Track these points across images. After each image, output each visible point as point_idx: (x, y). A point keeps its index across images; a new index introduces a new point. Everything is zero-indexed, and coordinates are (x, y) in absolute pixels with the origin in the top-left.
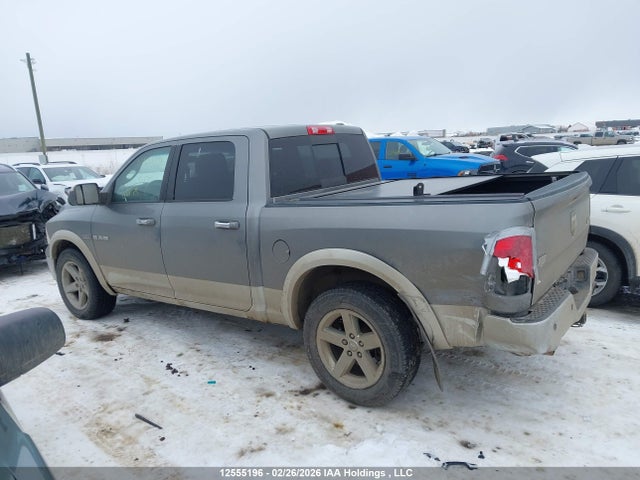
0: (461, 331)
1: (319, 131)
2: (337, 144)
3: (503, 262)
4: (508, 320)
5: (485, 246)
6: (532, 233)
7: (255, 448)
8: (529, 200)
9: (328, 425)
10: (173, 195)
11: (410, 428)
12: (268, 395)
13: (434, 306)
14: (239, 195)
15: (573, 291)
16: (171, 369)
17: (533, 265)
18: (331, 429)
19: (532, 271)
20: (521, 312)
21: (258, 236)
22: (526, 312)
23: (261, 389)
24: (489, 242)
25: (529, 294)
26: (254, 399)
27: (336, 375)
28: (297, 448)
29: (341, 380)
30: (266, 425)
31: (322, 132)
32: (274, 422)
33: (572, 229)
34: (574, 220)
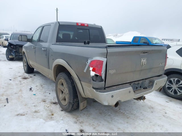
0: (88, 92)
3: (91, 69)
4: (94, 90)
5: (87, 62)
6: (104, 60)
7: (23, 114)
8: (106, 48)
9: (50, 114)
10: (39, 40)
11: (71, 121)
12: (44, 101)
13: (82, 82)
14: (48, 41)
15: (145, 88)
16: (31, 89)
17: (101, 72)
18: (50, 115)
19: (100, 73)
20: (100, 88)
21: (49, 54)
22: (102, 89)
23: (45, 100)
24: (89, 61)
25: (104, 82)
26: (40, 101)
27: (60, 100)
28: (33, 117)
29: (61, 101)
30: (34, 109)
31: (83, 25)
32: (37, 109)
33: (142, 64)
34: (144, 61)
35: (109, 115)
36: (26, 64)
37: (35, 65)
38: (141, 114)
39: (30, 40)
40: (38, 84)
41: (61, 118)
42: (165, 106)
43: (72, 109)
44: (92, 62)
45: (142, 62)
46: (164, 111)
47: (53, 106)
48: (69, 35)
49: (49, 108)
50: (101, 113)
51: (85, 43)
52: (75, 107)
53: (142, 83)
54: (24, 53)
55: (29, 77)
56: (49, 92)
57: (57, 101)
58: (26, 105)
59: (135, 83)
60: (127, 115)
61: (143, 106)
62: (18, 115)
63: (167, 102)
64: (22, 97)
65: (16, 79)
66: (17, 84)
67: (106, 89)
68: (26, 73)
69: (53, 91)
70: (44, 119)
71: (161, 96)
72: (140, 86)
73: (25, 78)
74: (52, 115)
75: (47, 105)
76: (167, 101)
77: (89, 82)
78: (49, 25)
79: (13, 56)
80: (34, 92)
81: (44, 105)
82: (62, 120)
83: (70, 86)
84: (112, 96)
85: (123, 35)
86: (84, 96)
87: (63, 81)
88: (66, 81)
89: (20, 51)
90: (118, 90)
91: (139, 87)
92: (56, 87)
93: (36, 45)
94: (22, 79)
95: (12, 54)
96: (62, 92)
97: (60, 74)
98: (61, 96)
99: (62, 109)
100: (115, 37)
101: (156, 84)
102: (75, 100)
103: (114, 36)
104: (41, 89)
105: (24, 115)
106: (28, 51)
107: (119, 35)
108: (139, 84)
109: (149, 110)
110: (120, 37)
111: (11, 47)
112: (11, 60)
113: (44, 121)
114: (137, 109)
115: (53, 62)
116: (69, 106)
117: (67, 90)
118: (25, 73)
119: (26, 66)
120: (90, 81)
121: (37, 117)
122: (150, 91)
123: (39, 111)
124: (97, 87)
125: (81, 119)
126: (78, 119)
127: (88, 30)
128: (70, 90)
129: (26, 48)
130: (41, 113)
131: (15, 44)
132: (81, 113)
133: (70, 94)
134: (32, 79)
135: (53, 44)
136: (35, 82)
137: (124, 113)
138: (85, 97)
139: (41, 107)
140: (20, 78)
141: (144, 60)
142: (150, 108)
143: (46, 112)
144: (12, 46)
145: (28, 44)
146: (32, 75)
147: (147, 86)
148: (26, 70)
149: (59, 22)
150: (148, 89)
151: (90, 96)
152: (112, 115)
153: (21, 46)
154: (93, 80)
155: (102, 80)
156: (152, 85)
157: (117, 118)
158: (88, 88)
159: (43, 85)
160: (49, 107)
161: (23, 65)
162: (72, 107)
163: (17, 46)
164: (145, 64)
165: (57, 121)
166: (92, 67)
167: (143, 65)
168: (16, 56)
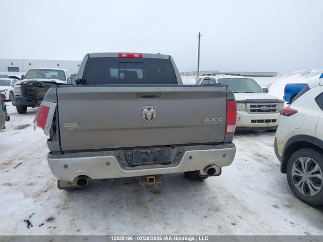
1: (128, 55)
6: (52, 106)
25: (57, 142)
33: (144, 117)
34: (149, 112)
53: (160, 154)
59: (139, 150)
84: (66, 166)
91: (152, 159)
107: (313, 71)
127: (141, 64)
141: (149, 109)
156: (180, 159)
164: (152, 118)
167: (147, 119)
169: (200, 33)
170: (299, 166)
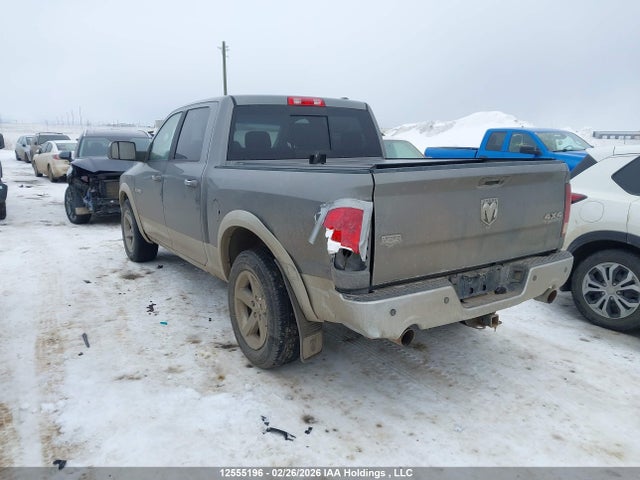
0: (324, 305)
1: (303, 102)
2: (327, 117)
3: (329, 233)
4: (341, 296)
5: (318, 216)
6: (366, 207)
7: (136, 376)
8: (371, 172)
9: (214, 375)
10: (174, 155)
11: (275, 393)
12: (195, 342)
13: (304, 276)
14: (203, 156)
15: (500, 291)
16: (151, 308)
17: (359, 240)
18: (213, 379)
19: (356, 246)
20: (357, 290)
21: (206, 195)
22: (364, 291)
23: (195, 336)
24: (323, 212)
25: (366, 272)
26: (181, 343)
27: (244, 334)
28: (164, 384)
29: (246, 339)
30: (165, 363)
31: (307, 103)
32: (174, 363)
33: (483, 217)
34: (489, 208)
35: (393, 378)
36: (131, 233)
37: (163, 234)
38: (493, 374)
39: (145, 157)
40: (171, 294)
41: (248, 386)
42: (576, 353)
43: (280, 359)
44: (330, 213)
45: (483, 211)
46: (570, 364)
47: (223, 353)
48: (266, 136)
49: (211, 359)
50: (367, 373)
51: (312, 160)
52: (288, 352)
53: (490, 277)
54: (125, 197)
55: (142, 273)
56: (209, 316)
57: (234, 340)
58: (141, 352)
59: (466, 274)
60: (449, 377)
61: (501, 353)
62: (121, 378)
63: (582, 340)
64: (128, 330)
65: (104, 278)
66: (108, 295)
67: (376, 291)
68: (132, 259)
69: (219, 311)
70: (196, 390)
71: (567, 323)
72: (480, 283)
73: (131, 277)
74: (221, 378)
75: (202, 352)
76: (583, 336)
77: (327, 275)
78: (203, 107)
79: (88, 207)
80: (161, 317)
81: (194, 352)
82: (251, 390)
83: (270, 288)
84: (393, 312)
85: (451, 126)
86: (313, 318)
87: (249, 275)
88: (261, 276)
89: (110, 190)
90: (410, 295)
91: (480, 287)
92: (231, 296)
93: (164, 172)
94: (122, 280)
95: (85, 201)
96: (249, 311)
97: (241, 255)
98: (245, 323)
99: (250, 363)
100: (424, 133)
101: (535, 278)
102: (287, 330)
103: (422, 130)
104: (184, 306)
105: (138, 379)
106: (139, 190)
107: (438, 124)
108: (476, 278)
109: (520, 363)
110: (443, 131)
111: (82, 181)
112: (83, 220)
113: (197, 395)
114: (482, 360)
115: (219, 221)
116: (270, 349)
117: (264, 302)
118: (130, 262)
119: (131, 238)
120: (328, 272)
121: (177, 385)
122: (515, 300)
123: (181, 368)
124: (348, 287)
125: (307, 390)
126: (297, 388)
127: (325, 119)
128: (271, 301)
129: (132, 180)
130: (188, 374)
131: (93, 170)
132: (305, 372)
133: (272, 312)
134: (153, 279)
135: (218, 165)
136: (164, 287)
137: (439, 373)
138: (317, 320)
139: (187, 357)
140: (115, 275)
141: (490, 204)
142: (523, 358)
143: (202, 372)
144: (84, 178)
145: (138, 168)
146: (151, 267)
147: (505, 286)
148: (131, 251)
149: (233, 98)
150: (508, 293)
151: (332, 317)
152: (400, 377)
153: (115, 177)
154: (336, 267)
155: (362, 267)
156: (522, 282)
157: (415, 385)
158: (324, 292)
159: (190, 296)
160: (208, 357)
161: (122, 237)
162: (280, 352)
163: (101, 176)
164: (493, 218)
165: (236, 395)
166: (331, 228)
167: (486, 220)
168: (97, 208)
169: (224, 43)
170: (597, 276)
